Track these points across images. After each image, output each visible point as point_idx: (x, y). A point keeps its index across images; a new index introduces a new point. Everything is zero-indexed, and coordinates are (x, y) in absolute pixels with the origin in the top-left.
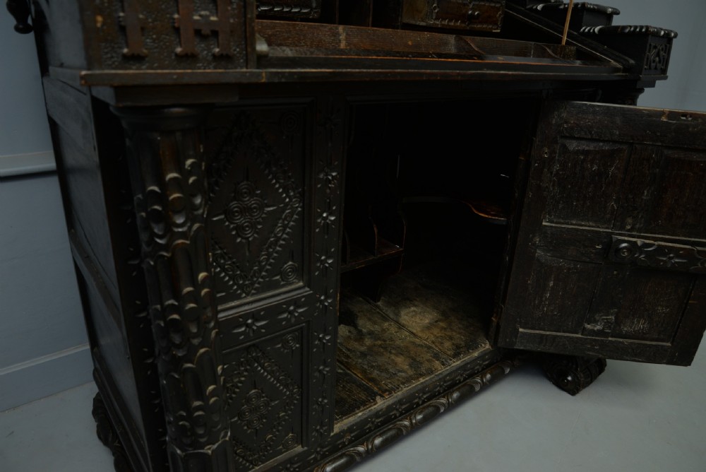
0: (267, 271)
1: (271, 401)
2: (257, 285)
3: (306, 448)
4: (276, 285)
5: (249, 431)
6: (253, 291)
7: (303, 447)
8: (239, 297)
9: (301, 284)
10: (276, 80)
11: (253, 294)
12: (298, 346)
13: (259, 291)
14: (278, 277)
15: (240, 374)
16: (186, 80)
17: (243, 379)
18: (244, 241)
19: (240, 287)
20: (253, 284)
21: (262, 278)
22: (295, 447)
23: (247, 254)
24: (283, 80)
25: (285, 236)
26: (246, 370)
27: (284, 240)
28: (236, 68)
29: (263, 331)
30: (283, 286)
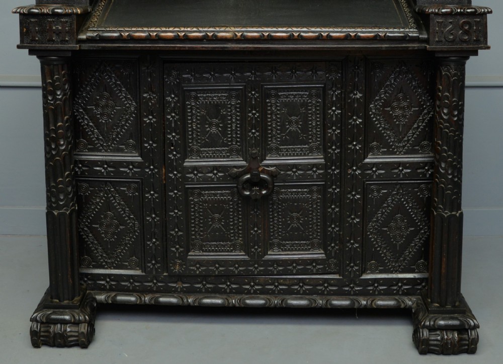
0: (116, 141)
1: (121, 225)
2: (111, 148)
3: (144, 274)
4: (122, 151)
5: (105, 239)
6: (109, 151)
7: (142, 272)
8: (100, 151)
9: (137, 155)
10: (92, 49)
11: (108, 152)
12: (137, 194)
13: (112, 151)
14: (123, 146)
15: (101, 198)
16: (49, 48)
17: (102, 201)
18: (104, 121)
19: (102, 145)
20: (109, 146)
21: (114, 144)
22: (137, 270)
23: (105, 129)
24: (95, 49)
25: (127, 125)
26: (105, 197)
27: (126, 126)
28: (69, 44)
29: (112, 174)
30: (126, 153)
